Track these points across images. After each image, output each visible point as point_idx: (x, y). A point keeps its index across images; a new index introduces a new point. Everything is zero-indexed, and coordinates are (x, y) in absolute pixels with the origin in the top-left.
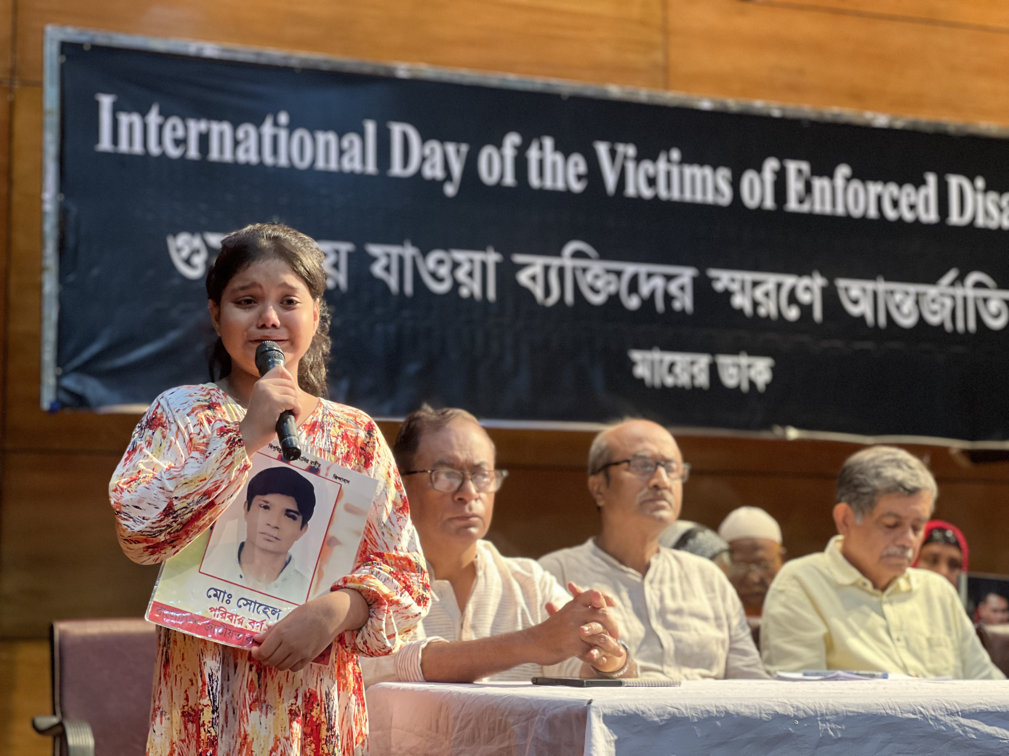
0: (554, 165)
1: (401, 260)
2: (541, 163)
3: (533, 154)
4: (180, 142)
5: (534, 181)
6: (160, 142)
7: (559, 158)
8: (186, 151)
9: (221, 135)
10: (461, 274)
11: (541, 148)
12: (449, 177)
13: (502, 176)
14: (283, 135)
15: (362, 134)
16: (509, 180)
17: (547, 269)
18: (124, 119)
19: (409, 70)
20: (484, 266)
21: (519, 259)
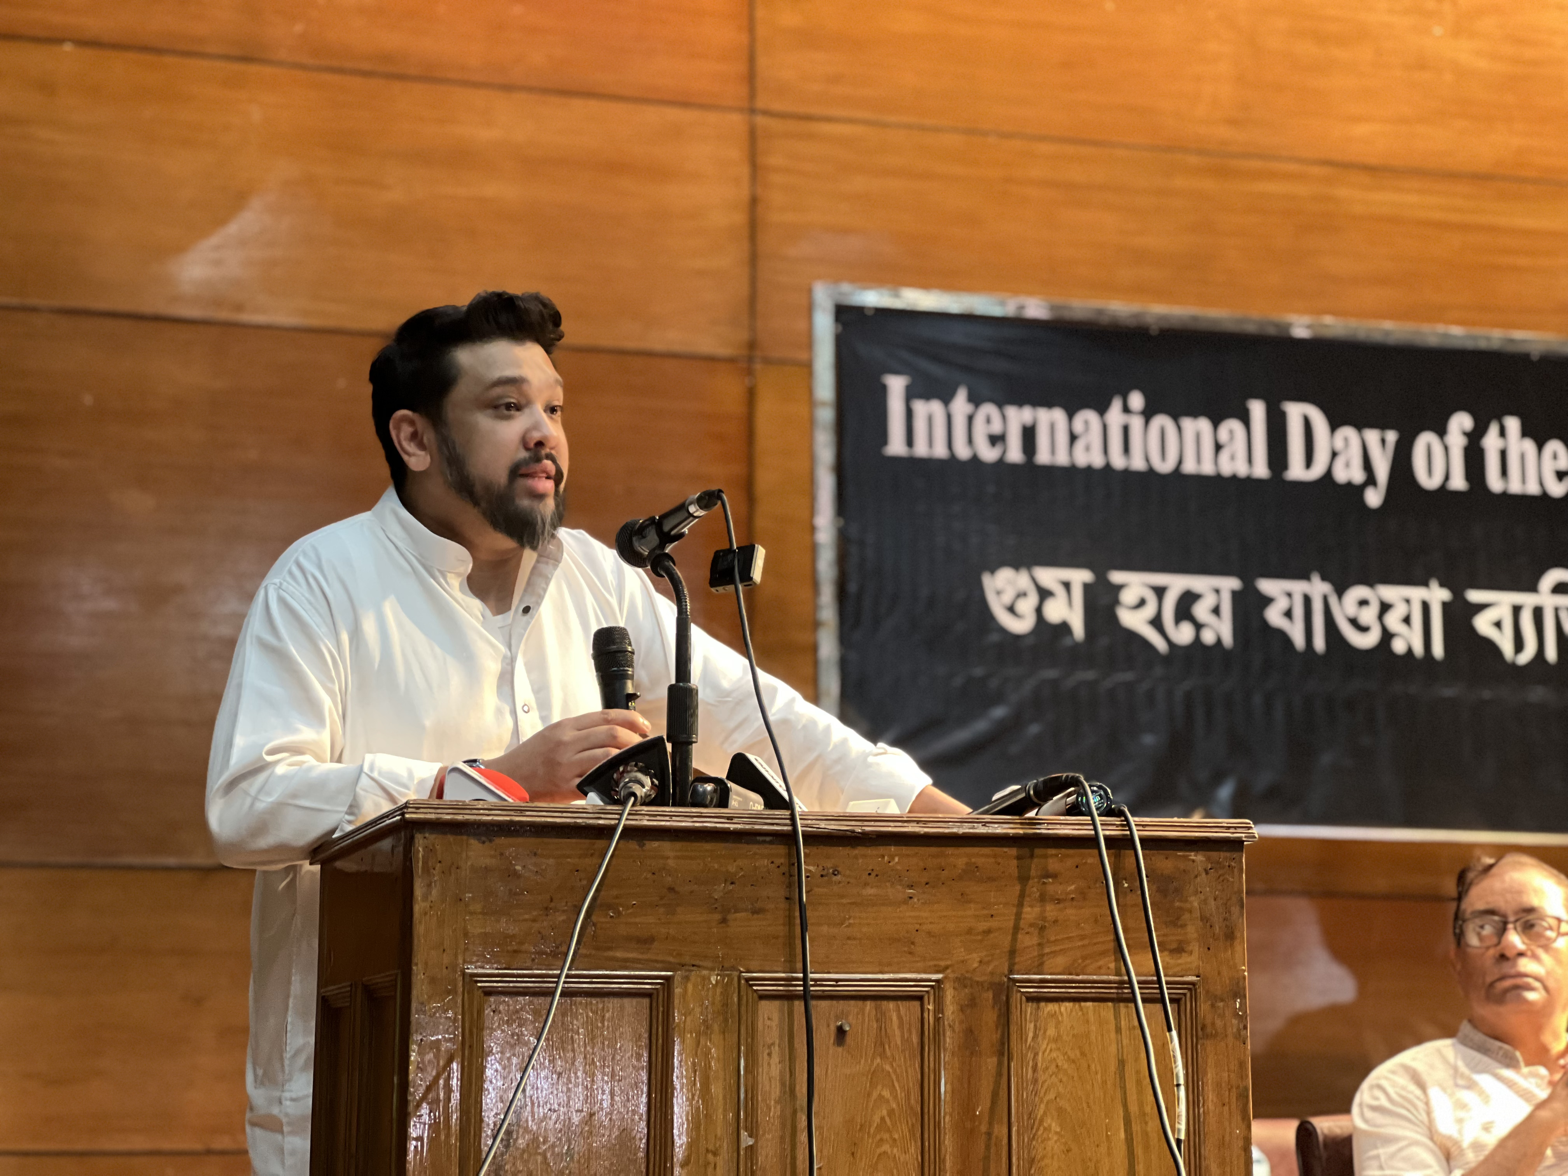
0: (1523, 457)
1: (1307, 601)
2: (1503, 454)
3: (1491, 442)
4: (996, 440)
5: (1495, 483)
6: (970, 440)
7: (1529, 446)
8: (1004, 452)
9: (1052, 428)
10: (1393, 620)
11: (1503, 433)
12: (1371, 480)
13: (1447, 477)
14: (1136, 423)
15: (1246, 420)
16: (1458, 482)
17: (1517, 610)
18: (921, 408)
19: (1309, 327)
20: (1426, 607)
21: (1475, 596)
